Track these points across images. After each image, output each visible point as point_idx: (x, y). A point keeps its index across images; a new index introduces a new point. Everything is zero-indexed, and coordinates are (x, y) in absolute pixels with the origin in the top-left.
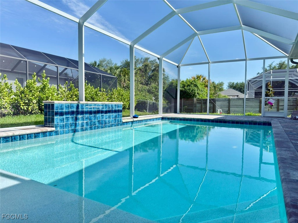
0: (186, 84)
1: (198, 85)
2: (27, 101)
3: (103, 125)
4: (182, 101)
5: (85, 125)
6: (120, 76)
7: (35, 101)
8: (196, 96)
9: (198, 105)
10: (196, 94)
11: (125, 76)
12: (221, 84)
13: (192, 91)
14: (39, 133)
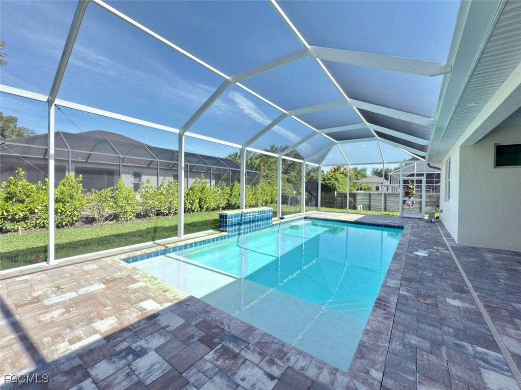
0: (327, 178)
1: (339, 179)
2: (191, 202)
3: (258, 228)
4: (323, 195)
5: (246, 228)
6: (260, 165)
7: (197, 201)
8: (336, 190)
9: (339, 199)
10: (337, 188)
11: (264, 166)
12: (365, 170)
13: (333, 185)
14: (218, 238)
